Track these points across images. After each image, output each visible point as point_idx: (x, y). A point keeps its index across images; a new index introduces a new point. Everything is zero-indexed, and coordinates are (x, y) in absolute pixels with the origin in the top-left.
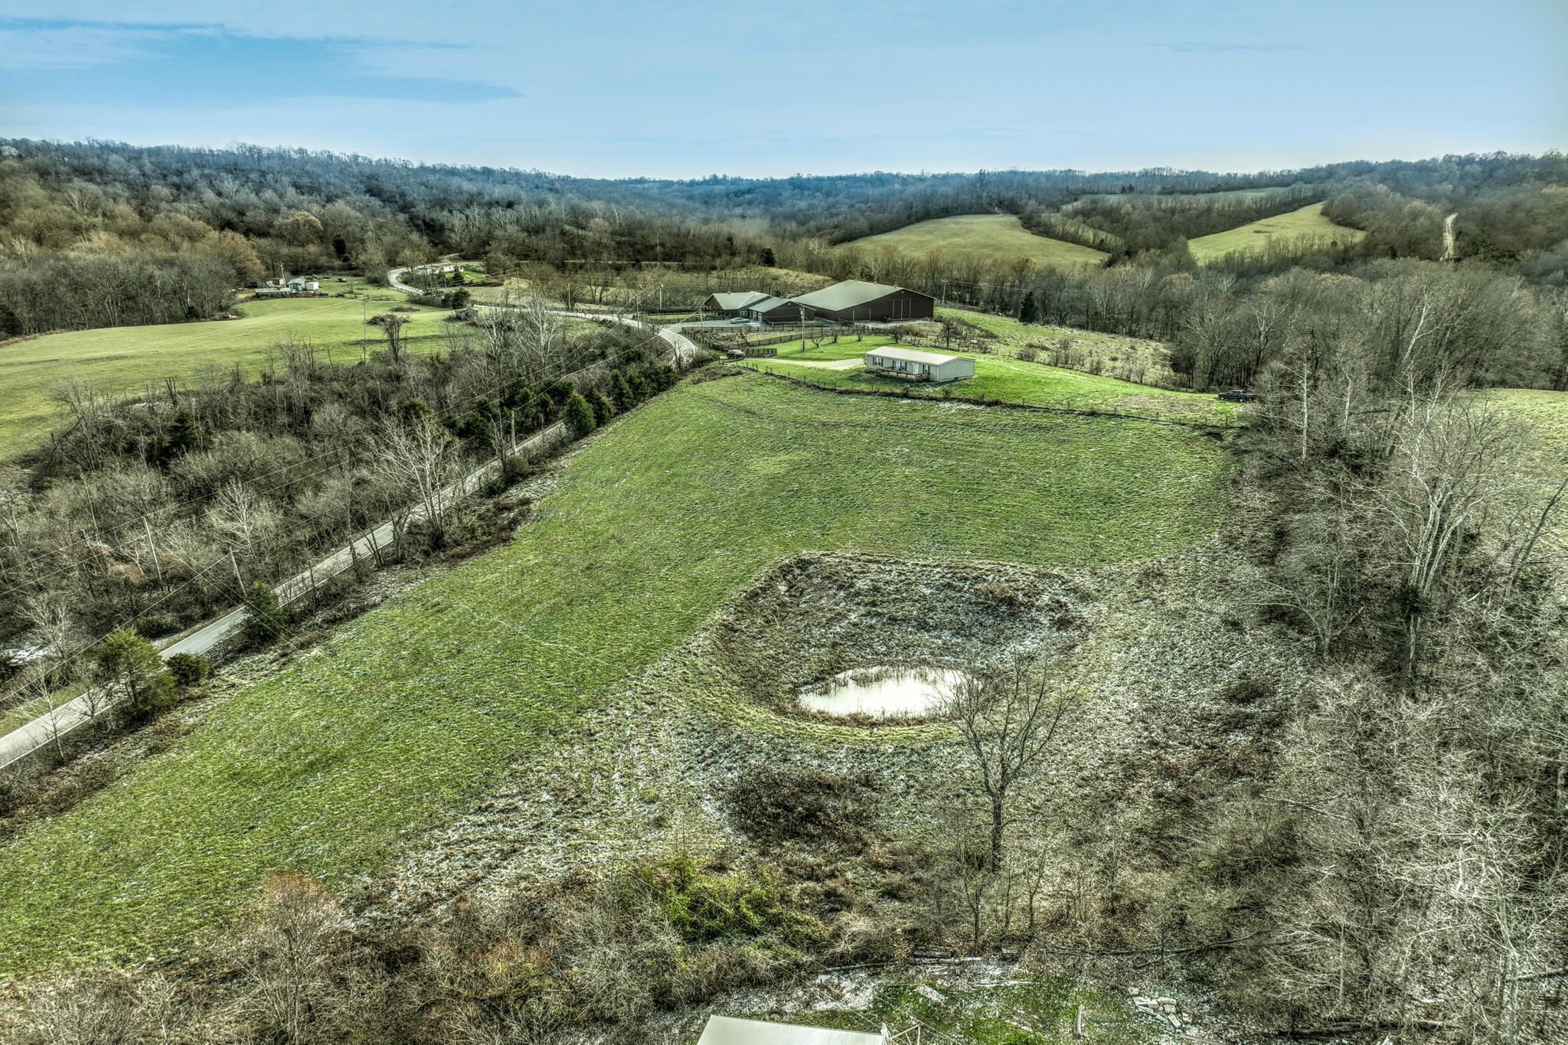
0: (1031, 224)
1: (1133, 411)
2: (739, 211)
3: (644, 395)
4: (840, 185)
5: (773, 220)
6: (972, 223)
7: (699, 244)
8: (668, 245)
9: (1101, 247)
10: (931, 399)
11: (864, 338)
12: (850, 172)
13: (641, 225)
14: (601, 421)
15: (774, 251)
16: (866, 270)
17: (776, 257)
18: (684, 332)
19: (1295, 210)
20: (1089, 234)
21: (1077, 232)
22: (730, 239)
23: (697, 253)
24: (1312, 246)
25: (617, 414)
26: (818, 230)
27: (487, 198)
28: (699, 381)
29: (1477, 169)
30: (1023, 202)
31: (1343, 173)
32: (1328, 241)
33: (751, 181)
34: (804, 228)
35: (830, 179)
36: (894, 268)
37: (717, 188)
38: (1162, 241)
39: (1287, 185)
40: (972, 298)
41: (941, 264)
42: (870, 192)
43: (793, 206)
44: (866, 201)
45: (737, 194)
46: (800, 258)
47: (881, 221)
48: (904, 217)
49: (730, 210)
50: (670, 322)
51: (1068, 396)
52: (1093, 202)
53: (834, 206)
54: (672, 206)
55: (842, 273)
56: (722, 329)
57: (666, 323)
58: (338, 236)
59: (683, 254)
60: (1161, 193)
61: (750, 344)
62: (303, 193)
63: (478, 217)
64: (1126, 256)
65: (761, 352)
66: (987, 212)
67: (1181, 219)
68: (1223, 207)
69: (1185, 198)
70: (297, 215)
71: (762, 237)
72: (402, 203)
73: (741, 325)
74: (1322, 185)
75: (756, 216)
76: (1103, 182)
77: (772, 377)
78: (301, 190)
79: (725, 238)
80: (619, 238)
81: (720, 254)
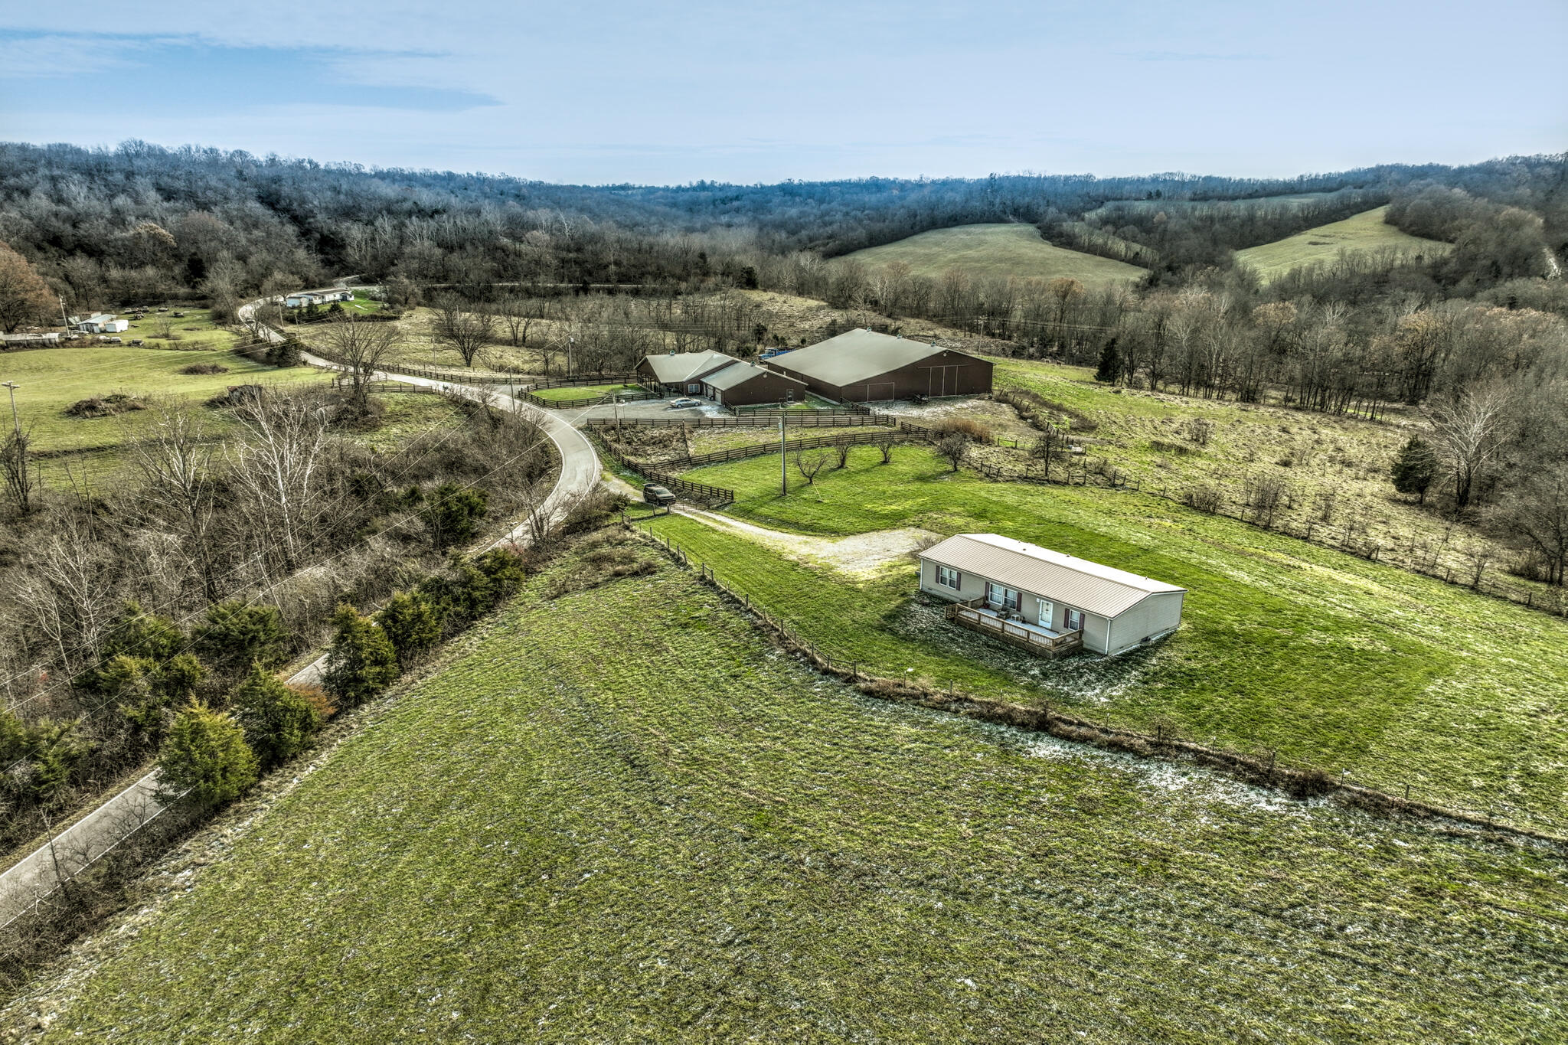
0: (1052, 235)
2: (724, 219)
3: (424, 644)
4: (834, 190)
5: (761, 229)
6: (984, 233)
7: (663, 262)
8: (625, 262)
9: (1135, 261)
10: (1118, 747)
12: (844, 178)
13: (594, 239)
15: (757, 269)
17: (760, 276)
18: (589, 429)
19: (1346, 218)
20: (1121, 246)
21: (1106, 243)
22: (702, 256)
23: (659, 274)
24: (1393, 261)
25: (333, 718)
26: (811, 240)
27: (407, 205)
28: (562, 592)
29: (1548, 171)
30: (1041, 209)
31: (1395, 176)
33: (741, 187)
34: (795, 238)
35: (822, 184)
36: (905, 289)
37: (703, 195)
38: (1212, 256)
39: (1331, 190)
40: (1003, 326)
41: (962, 287)
42: (867, 199)
43: (783, 214)
44: (863, 209)
45: (724, 201)
46: (789, 278)
47: (881, 231)
48: (907, 227)
49: (715, 218)
50: (572, 404)
52: (1118, 209)
53: (827, 213)
54: (652, 213)
55: (842, 300)
56: (653, 423)
57: (567, 407)
58: (195, 254)
59: (643, 274)
60: (1193, 200)
61: (692, 463)
62: (168, 198)
63: (388, 229)
64: (1170, 273)
65: (706, 493)
66: (1001, 221)
67: (1223, 229)
68: (1266, 214)
69: (1222, 204)
70: (143, 227)
71: (745, 251)
72: (300, 212)
73: (685, 414)
74: (1371, 191)
75: (743, 225)
76: (1127, 187)
77: (711, 597)
78: (168, 195)
79: (696, 254)
80: (564, 254)
81: (689, 275)
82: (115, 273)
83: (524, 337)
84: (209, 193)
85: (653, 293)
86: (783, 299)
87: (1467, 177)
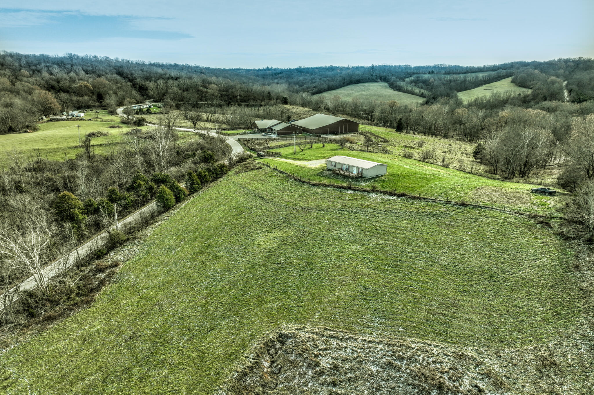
0: (394, 87)
1: (487, 202)
2: (276, 81)
3: (207, 182)
4: (316, 70)
5: (289, 84)
6: (369, 86)
7: (256, 95)
8: (243, 95)
9: (422, 96)
10: (364, 191)
11: (326, 145)
12: (320, 66)
13: (232, 87)
14: (178, 200)
15: (288, 98)
16: (327, 106)
17: (289, 101)
18: (239, 140)
19: (499, 80)
20: (417, 90)
21: (412, 90)
22: (269, 93)
23: (254, 99)
24: (510, 95)
25: (189, 195)
26: (307, 88)
27: (167, 76)
29: (572, 64)
30: (390, 77)
31: (517, 66)
32: (517, 93)
33: (282, 69)
34: (301, 88)
35: (312, 68)
36: (338, 105)
37: (268, 72)
38: (448, 93)
39: (495, 71)
40: (371, 117)
41: (358, 104)
42: (328, 73)
43: (298, 79)
44: (326, 77)
45: (276, 74)
46: (299, 101)
47: (332, 85)
48: (342, 84)
49: (273, 80)
50: (233, 135)
51: (444, 190)
52: (418, 77)
53: (313, 79)
54: (249, 79)
55: (317, 108)
56: (257, 139)
57: (231, 135)
58: (99, 92)
59: (249, 100)
60: (445, 74)
61: (269, 148)
62: (87, 74)
63: (162, 84)
64: (433, 100)
65: (274, 154)
66: (375, 81)
67: (454, 84)
68: (470, 80)
69: (455, 76)
70: (82, 83)
71: (284, 92)
72: (131, 78)
73: (267, 137)
74: (509, 71)
75: (283, 83)
76: (422, 69)
77: (276, 172)
78: (87, 72)
79: (267, 92)
80: (222, 93)
81: (265, 99)
82: (74, 98)
83: (211, 119)
84: (101, 72)
85: (253, 106)
86: (297, 108)
87: (542, 66)
